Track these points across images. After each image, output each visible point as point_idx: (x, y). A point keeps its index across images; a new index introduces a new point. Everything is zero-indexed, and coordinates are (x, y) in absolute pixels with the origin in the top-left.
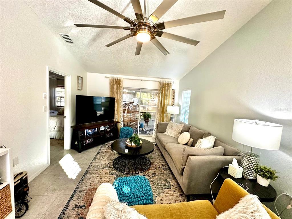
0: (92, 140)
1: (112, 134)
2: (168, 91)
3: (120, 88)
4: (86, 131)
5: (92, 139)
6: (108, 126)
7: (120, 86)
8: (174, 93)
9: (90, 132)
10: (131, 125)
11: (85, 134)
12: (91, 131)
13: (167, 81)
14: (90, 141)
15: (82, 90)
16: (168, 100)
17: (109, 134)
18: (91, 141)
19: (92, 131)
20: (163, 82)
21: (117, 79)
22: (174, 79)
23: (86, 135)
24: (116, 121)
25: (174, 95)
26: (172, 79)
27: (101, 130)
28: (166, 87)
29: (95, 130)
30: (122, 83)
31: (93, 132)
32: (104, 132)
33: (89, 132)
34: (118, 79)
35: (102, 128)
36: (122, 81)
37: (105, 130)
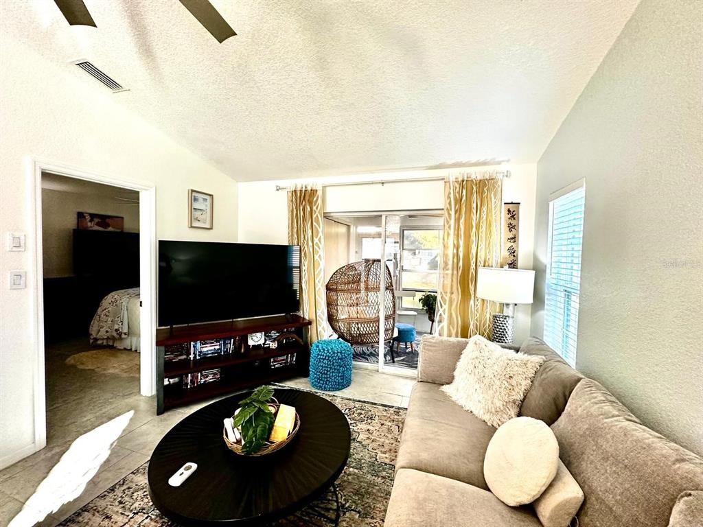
0: (215, 374)
1: (291, 360)
2: (484, 209)
3: (314, 216)
4: (194, 346)
5: (214, 371)
6: (278, 332)
7: (314, 208)
8: (513, 214)
9: (209, 348)
10: (360, 334)
11: (192, 356)
12: (213, 348)
13: (477, 173)
14: (210, 377)
15: (211, 229)
16: (482, 245)
17: (279, 358)
18: (210, 379)
19: (217, 347)
20: (460, 179)
21: (304, 190)
22: (508, 161)
23: (195, 357)
24: (306, 319)
25: (514, 222)
26: (499, 163)
27: (251, 343)
28: (472, 194)
29: (225, 344)
30: (320, 201)
31: (220, 349)
32: (262, 352)
33: (205, 350)
34: (309, 189)
35: (256, 339)
36: (320, 193)
37: (264, 344)
